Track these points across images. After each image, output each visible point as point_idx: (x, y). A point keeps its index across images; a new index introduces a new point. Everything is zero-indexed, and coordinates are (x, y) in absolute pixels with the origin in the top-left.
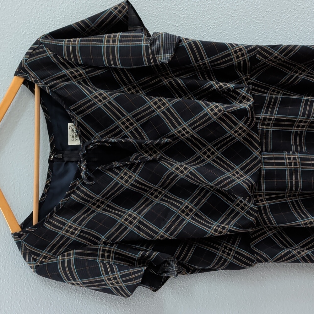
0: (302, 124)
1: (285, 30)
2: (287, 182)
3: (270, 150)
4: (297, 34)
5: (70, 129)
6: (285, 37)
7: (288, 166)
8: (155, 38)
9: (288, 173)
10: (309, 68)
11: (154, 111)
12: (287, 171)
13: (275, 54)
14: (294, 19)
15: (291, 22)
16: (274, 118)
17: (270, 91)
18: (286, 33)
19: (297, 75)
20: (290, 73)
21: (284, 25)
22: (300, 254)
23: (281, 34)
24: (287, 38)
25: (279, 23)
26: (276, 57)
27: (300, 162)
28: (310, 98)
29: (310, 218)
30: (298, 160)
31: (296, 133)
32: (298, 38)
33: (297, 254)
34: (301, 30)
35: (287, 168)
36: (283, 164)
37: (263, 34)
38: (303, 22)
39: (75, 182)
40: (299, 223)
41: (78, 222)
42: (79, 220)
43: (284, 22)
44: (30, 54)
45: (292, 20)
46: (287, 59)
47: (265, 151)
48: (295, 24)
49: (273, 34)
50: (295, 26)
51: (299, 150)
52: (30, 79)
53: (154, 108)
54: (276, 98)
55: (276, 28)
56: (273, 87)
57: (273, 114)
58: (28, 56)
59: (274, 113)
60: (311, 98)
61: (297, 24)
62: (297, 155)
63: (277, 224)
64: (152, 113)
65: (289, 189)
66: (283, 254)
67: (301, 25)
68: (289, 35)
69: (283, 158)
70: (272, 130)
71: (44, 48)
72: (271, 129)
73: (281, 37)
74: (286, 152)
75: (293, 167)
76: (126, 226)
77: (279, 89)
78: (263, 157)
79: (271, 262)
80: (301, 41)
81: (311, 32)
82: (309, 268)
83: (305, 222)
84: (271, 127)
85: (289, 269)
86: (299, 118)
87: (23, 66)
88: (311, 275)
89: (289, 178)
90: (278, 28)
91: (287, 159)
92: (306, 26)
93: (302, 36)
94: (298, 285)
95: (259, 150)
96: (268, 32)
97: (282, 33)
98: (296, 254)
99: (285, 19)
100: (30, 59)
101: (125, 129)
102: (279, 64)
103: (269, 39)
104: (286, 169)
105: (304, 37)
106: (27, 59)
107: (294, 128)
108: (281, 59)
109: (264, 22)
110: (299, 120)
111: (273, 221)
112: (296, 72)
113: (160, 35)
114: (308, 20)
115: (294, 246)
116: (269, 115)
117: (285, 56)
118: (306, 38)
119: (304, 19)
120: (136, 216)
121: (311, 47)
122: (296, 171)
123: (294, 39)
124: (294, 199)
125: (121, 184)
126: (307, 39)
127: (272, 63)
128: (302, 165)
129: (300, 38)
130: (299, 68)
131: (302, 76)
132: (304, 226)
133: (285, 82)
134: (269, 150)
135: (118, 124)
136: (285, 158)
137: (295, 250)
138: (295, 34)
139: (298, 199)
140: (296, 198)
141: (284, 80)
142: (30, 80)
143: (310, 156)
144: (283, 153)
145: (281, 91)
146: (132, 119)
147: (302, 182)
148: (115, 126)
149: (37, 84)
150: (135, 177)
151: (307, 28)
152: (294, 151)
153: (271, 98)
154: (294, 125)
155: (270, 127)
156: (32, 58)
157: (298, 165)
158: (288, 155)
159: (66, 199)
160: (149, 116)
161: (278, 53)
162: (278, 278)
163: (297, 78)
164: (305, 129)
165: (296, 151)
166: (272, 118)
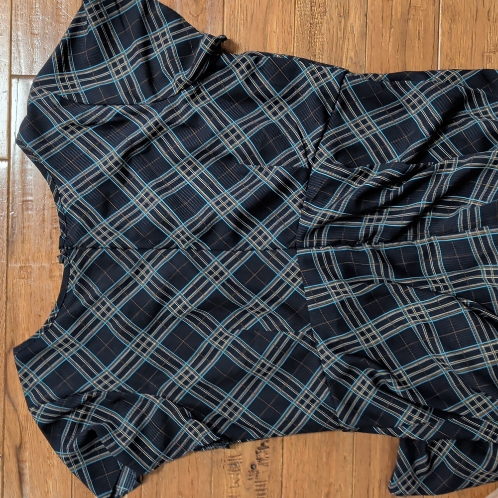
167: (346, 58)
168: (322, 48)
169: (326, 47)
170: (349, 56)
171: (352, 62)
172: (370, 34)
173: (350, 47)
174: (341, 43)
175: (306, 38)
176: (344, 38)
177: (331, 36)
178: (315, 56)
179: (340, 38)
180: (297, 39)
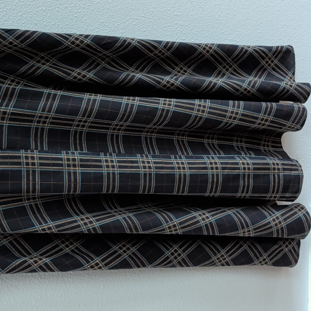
0: (43, 120)
1: (31, 14)
2: (23, 184)
3: (5, 147)
4: (44, 20)
6: (30, 22)
7: (25, 166)
9: (24, 174)
10: (53, 59)
12: (24, 171)
13: (10, 39)
14: (40, 3)
15: (38, 6)
16: (9, 112)
17: (8, 81)
18: (31, 17)
19: (39, 65)
20: (32, 63)
21: (28, 8)
22: (37, 264)
23: (25, 18)
24: (32, 23)
25: (23, 5)
26: (11, 43)
27: (39, 162)
28: (53, 92)
29: (49, 223)
30: (37, 159)
31: (37, 129)
32: (45, 24)
33: (34, 263)
34: (49, 16)
35: (24, 168)
36: (19, 164)
37: (4, 16)
38: (51, 7)
40: (36, 230)
43: (29, 5)
45: (38, 4)
46: (25, 46)
48: (42, 9)
49: (15, 17)
50: (41, 10)
51: (39, 149)
54: (14, 89)
55: (20, 10)
56: (12, 77)
57: (8, 107)
59: (10, 106)
60: (55, 92)
61: (44, 9)
62: (36, 154)
63: (12, 231)
65: (25, 192)
66: (17, 264)
67: (49, 10)
68: (35, 20)
69: (19, 157)
70: (7, 125)
72: (6, 123)
73: (25, 22)
74: (24, 150)
75: (31, 168)
77: (19, 80)
79: (2, 274)
80: (49, 28)
81: (60, 19)
82: (52, 277)
83: (43, 228)
84: (7, 121)
85: (28, 279)
86: (39, 113)
88: (54, 284)
89: (25, 180)
90: (21, 11)
91: (24, 158)
92: (54, 12)
93: (49, 22)
94: (39, 296)
96: (10, 14)
97: (27, 17)
98: (32, 263)
99: (30, 2)
102: (16, 51)
103: (11, 23)
104: (22, 169)
105: (52, 23)
107: (34, 123)
108: (18, 46)
109: (5, 3)
110: (39, 115)
111: (6, 228)
112: (38, 62)
114: (57, 5)
115: (33, 254)
116: (4, 108)
117: (22, 42)
118: (54, 25)
119: (53, 4)
121: (52, 34)
122: (34, 172)
123: (40, 25)
124: (34, 202)
126: (56, 27)
127: (8, 49)
128: (41, 164)
129: (47, 25)
130: (43, 58)
131: (45, 66)
132: (43, 232)
133: (25, 72)
134: (3, 148)
136: (21, 157)
137: (31, 259)
138: (42, 19)
139: (38, 202)
140: (36, 201)
141: (23, 69)
143: (51, 155)
144: (20, 151)
145: (22, 82)
147: (40, 183)
151: (56, 14)
152: (33, 149)
153: (8, 89)
154: (33, 120)
155: (5, 122)
157: (36, 165)
158: (25, 154)
161: (13, 38)
162: (15, 290)
163: (39, 68)
164: (46, 125)
165: (35, 150)
166: (7, 112)
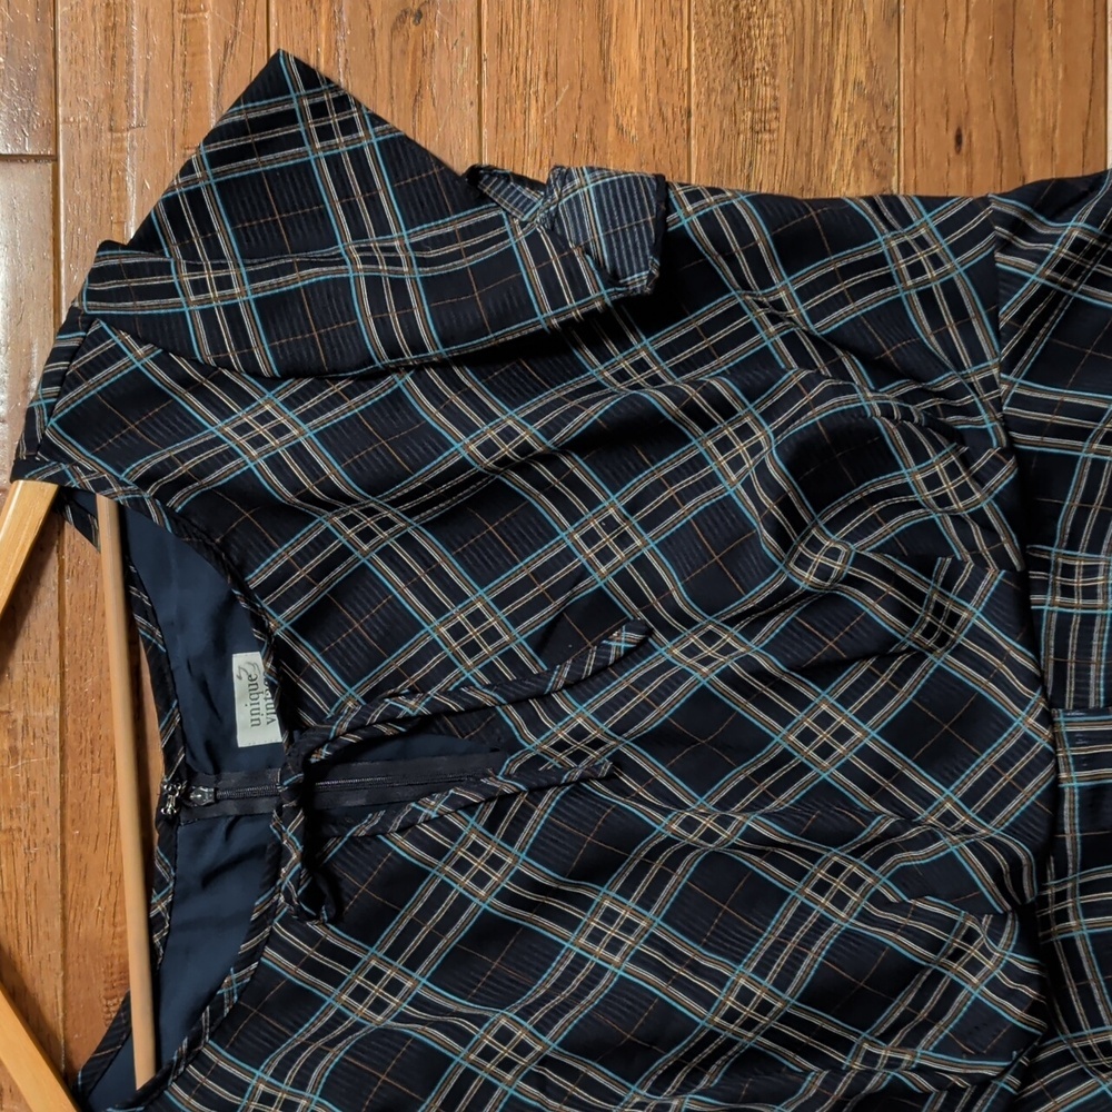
5: (240, 678)
8: (557, 210)
11: (582, 574)
39: (271, 896)
41: (292, 1074)
42: (296, 1067)
44: (59, 378)
47: (1076, 708)
52: (73, 480)
53: (586, 555)
58: (56, 389)
64: (576, 585)
71: (110, 337)
76: (487, 1081)
78: (1068, 733)
87: (44, 435)
95: (1035, 707)
100: (66, 398)
101: (464, 656)
106: (56, 403)
113: (576, 197)
120: (530, 1042)
125: (461, 890)
135: (435, 636)
142: (75, 485)
146: (493, 613)
148: (423, 644)
149: (107, 492)
150: (515, 862)
156: (72, 394)
159: (243, 972)
160: (563, 598)
167: (844, 83)
168: (773, 55)
169: (783, 52)
170: (851, 78)
171: (860, 94)
172: (910, 11)
173: (855, 50)
174: (827, 39)
175: (724, 27)
176: (835, 25)
177: (798, 19)
178: (753, 77)
179: (825, 24)
180: (699, 29)
